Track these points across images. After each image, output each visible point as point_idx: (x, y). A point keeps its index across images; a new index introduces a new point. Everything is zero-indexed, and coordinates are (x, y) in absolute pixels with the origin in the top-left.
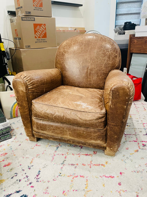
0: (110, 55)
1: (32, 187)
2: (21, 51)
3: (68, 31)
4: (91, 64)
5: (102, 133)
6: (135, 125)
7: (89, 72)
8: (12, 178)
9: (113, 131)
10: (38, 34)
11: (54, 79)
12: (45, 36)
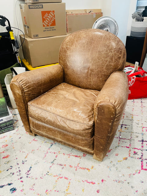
0: (113, 57)
1: (22, 181)
2: (29, 42)
3: (81, 14)
4: (93, 65)
5: (89, 142)
6: (134, 128)
7: (89, 73)
8: (7, 170)
9: (99, 142)
10: (46, 22)
11: (53, 78)
12: (54, 24)
